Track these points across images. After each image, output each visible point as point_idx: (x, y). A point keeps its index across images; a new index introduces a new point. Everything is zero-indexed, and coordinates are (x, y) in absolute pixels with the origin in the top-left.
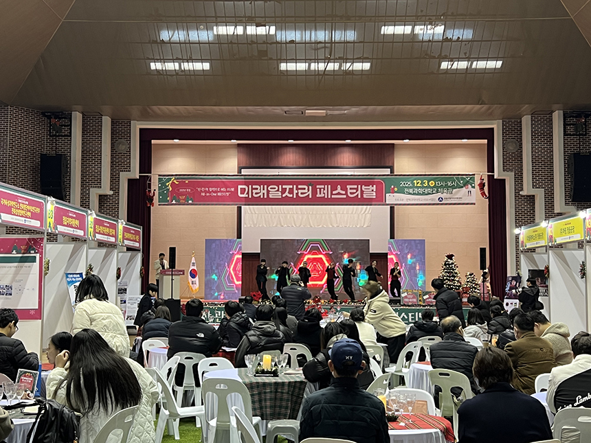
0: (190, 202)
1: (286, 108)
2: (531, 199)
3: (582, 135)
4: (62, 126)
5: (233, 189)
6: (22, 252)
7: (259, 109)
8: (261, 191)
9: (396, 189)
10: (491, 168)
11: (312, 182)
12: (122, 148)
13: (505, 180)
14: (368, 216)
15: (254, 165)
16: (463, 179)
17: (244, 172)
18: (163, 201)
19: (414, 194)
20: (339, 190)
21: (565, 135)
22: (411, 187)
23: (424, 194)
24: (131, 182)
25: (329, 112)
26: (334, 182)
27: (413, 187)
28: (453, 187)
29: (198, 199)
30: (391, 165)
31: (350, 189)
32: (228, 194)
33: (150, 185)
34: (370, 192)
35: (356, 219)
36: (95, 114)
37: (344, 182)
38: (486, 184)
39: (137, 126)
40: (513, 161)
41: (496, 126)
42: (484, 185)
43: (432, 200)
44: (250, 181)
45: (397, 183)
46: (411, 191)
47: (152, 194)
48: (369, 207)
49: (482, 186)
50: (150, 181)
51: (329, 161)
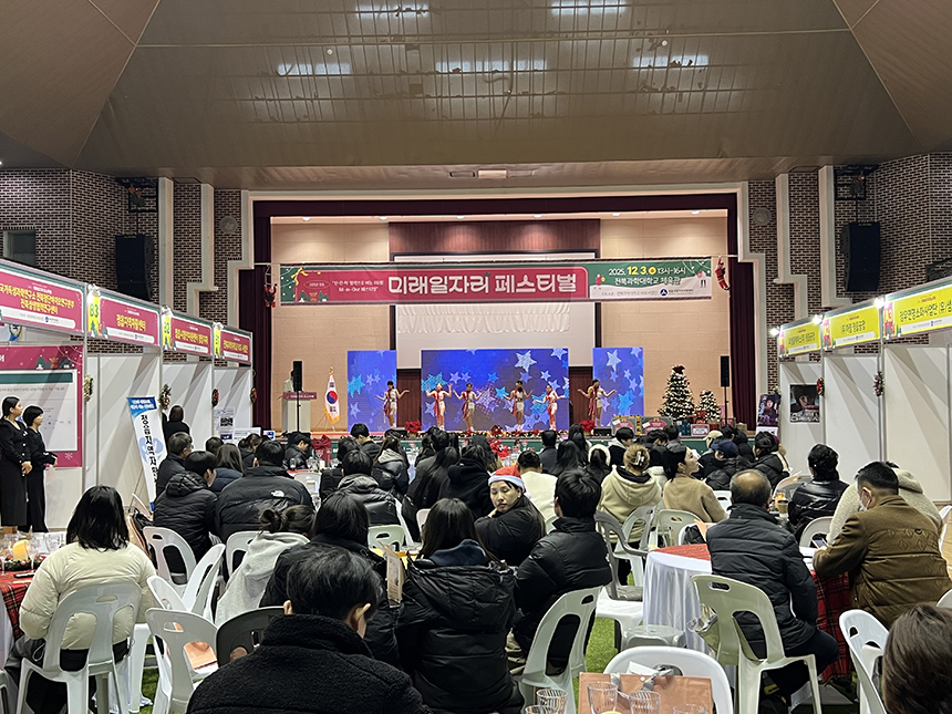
0: (324, 300)
1: (451, 168)
2: (789, 289)
3: (860, 199)
4: (146, 197)
5: (381, 283)
6: (52, 366)
7: (415, 170)
8: (420, 285)
9: (603, 280)
10: (733, 248)
11: (490, 272)
12: (230, 228)
13: (752, 264)
14: (566, 316)
15: (412, 251)
16: (694, 263)
17: (397, 259)
18: (288, 299)
19: (628, 285)
20: (526, 282)
21: (836, 199)
22: (623, 277)
23: (641, 285)
24: (244, 275)
25: (512, 173)
26: (518, 271)
27: (627, 276)
28: (681, 275)
29: (336, 297)
30: (595, 248)
31: (542, 280)
32: (375, 289)
33: (269, 278)
34: (568, 283)
35: (549, 320)
36: (191, 180)
37: (532, 271)
38: (727, 271)
39: (249, 198)
40: (764, 238)
41: (740, 190)
42: (724, 272)
43: (653, 292)
44: (404, 271)
45: (605, 270)
46: (624, 280)
47: (272, 291)
48: (566, 304)
49: (720, 272)
50: (270, 272)
51: (512, 244)
